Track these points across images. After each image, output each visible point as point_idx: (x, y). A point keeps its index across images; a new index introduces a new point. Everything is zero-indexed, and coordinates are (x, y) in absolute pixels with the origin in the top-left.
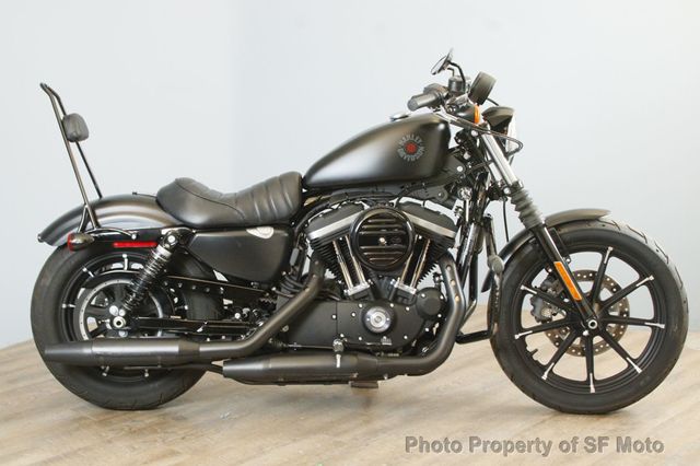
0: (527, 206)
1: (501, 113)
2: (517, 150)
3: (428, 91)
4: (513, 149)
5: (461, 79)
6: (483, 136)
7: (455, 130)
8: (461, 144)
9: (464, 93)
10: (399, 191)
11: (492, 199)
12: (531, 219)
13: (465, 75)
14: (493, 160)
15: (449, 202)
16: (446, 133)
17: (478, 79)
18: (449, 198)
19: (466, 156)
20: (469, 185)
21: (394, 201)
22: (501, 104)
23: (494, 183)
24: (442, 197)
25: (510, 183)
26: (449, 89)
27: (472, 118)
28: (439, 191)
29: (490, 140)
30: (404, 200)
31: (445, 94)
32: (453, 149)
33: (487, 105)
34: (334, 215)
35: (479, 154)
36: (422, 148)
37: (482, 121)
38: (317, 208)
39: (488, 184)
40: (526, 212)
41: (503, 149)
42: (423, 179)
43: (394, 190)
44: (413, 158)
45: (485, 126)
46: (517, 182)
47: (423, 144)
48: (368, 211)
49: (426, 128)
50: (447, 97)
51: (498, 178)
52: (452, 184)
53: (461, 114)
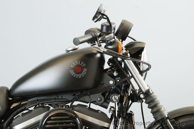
0: (155, 106)
1: (137, 46)
2: (148, 69)
3: (87, 32)
4: (145, 69)
5: (108, 24)
6: (126, 61)
7: (107, 57)
8: (112, 67)
9: (111, 33)
10: (73, 97)
11: (133, 101)
12: (158, 114)
13: (111, 21)
14: (133, 76)
15: (105, 104)
16: (102, 60)
17: (122, 25)
18: (105, 101)
19: (115, 74)
20: (118, 93)
21: (69, 104)
22: (138, 40)
23: (134, 91)
24: (100, 101)
25: (144, 90)
26: (101, 30)
27: (116, 49)
28: (98, 97)
29: (130, 64)
30: (76, 103)
31: (98, 34)
32: (107, 69)
33: (128, 41)
34: (31, 114)
35: (124, 72)
36: (85, 70)
37: (124, 51)
38: (19, 110)
39: (130, 92)
40: (155, 110)
41: (139, 69)
42: (87, 89)
43: (69, 97)
44: (80, 76)
45: (126, 54)
46: (148, 91)
47: (86, 67)
48: (53, 111)
49: (88, 56)
50: (100, 36)
51: (137, 88)
52: (106, 92)
53: (110, 47)
